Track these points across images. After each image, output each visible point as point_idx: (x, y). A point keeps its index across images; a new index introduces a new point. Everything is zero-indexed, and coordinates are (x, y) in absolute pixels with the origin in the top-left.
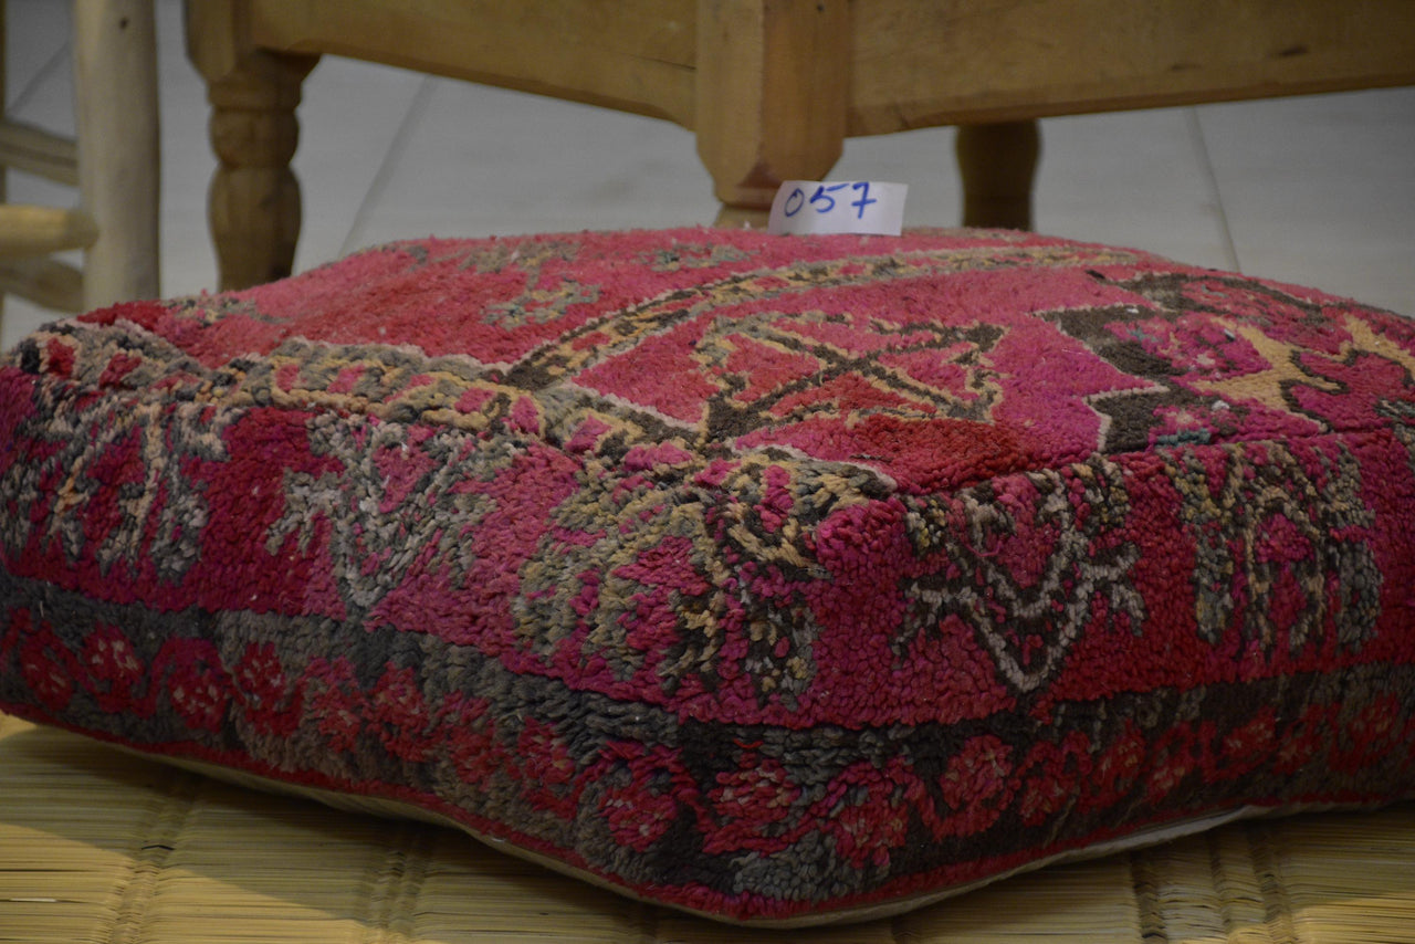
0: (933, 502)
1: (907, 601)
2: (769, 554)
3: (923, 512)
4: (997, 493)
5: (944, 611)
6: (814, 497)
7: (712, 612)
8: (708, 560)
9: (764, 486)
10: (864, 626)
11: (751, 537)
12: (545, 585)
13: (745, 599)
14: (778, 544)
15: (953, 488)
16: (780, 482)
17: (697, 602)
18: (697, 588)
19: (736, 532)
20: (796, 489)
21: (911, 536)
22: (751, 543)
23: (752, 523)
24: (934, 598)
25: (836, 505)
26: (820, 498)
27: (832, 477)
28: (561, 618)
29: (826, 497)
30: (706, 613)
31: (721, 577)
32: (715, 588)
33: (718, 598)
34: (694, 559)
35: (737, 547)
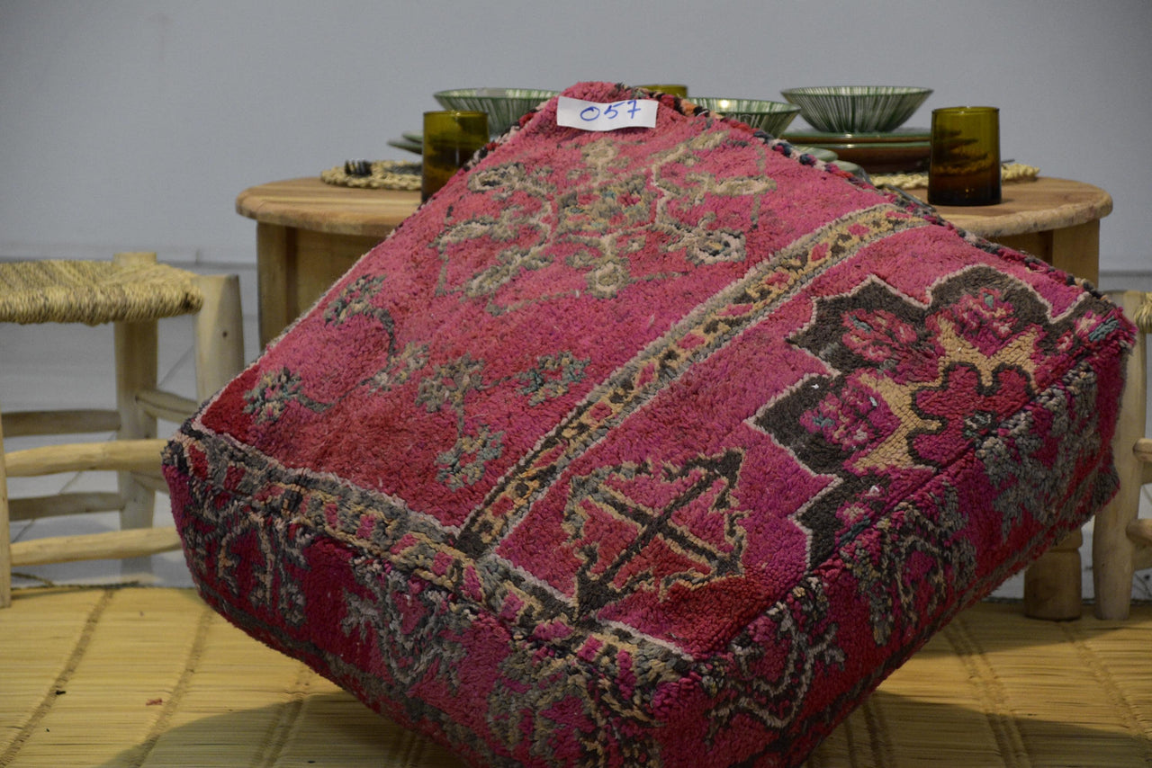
0: (716, 663)
1: (709, 720)
2: (626, 713)
3: (711, 673)
4: (751, 637)
5: (731, 716)
6: (648, 676)
7: (600, 742)
8: (593, 712)
9: (618, 668)
10: (687, 738)
11: (615, 702)
12: (503, 712)
13: (617, 736)
14: (632, 709)
15: (726, 648)
16: (627, 665)
17: (591, 736)
18: (590, 728)
19: (607, 698)
20: (637, 671)
21: (707, 691)
22: (616, 706)
23: (615, 691)
24: (724, 712)
25: (660, 680)
26: (651, 675)
27: (656, 662)
28: (514, 735)
29: (654, 675)
30: (597, 742)
31: (602, 723)
32: (599, 728)
33: (601, 735)
34: (585, 712)
35: (607, 706)
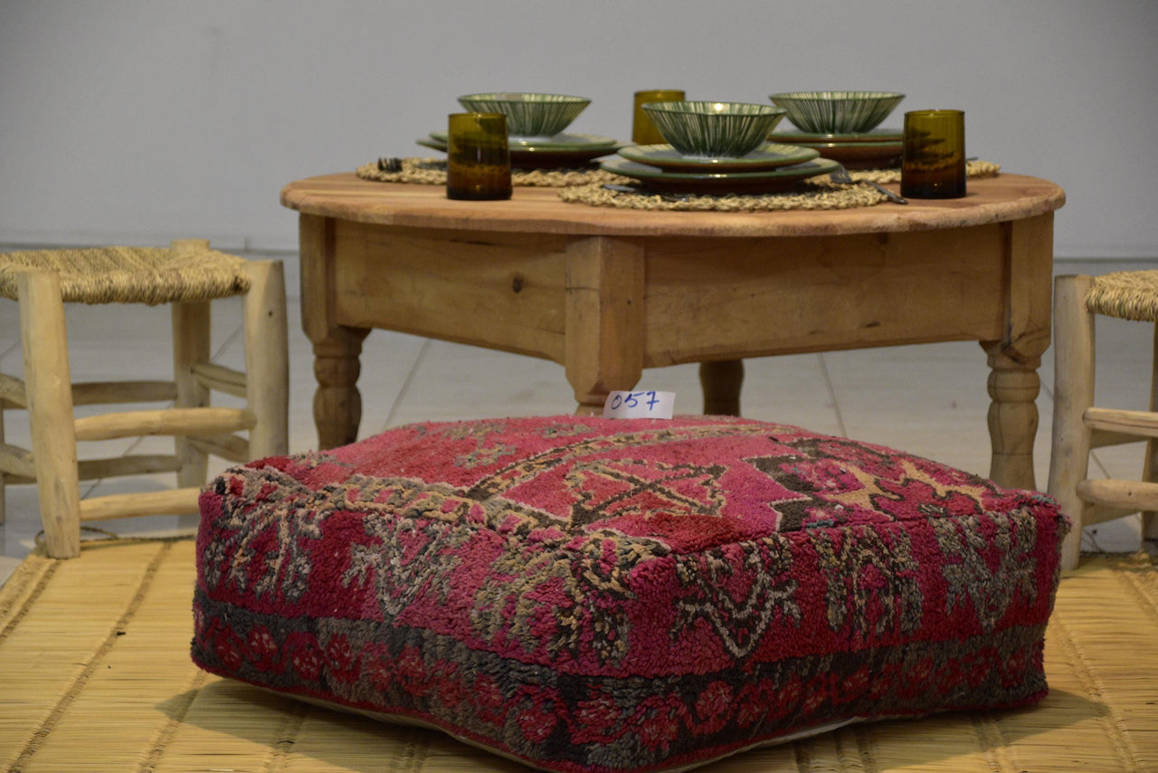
0: (690, 558)
1: (677, 610)
2: (604, 586)
3: (685, 563)
4: (723, 553)
5: (696, 615)
6: (628, 556)
7: (575, 617)
8: (573, 589)
9: (602, 550)
10: (655, 623)
11: (595, 577)
12: (487, 603)
13: (592, 609)
14: (610, 581)
15: (701, 551)
16: (611, 548)
17: (567, 611)
18: (567, 604)
19: (587, 574)
20: (618, 551)
21: (679, 576)
22: (595, 580)
23: (596, 569)
24: (691, 609)
25: (639, 560)
26: (631, 556)
27: (637, 545)
28: (496, 620)
29: (634, 556)
30: (572, 617)
31: (580, 598)
32: (577, 604)
33: (578, 609)
34: (565, 589)
35: (588, 582)
